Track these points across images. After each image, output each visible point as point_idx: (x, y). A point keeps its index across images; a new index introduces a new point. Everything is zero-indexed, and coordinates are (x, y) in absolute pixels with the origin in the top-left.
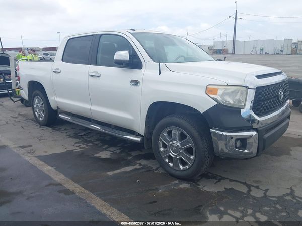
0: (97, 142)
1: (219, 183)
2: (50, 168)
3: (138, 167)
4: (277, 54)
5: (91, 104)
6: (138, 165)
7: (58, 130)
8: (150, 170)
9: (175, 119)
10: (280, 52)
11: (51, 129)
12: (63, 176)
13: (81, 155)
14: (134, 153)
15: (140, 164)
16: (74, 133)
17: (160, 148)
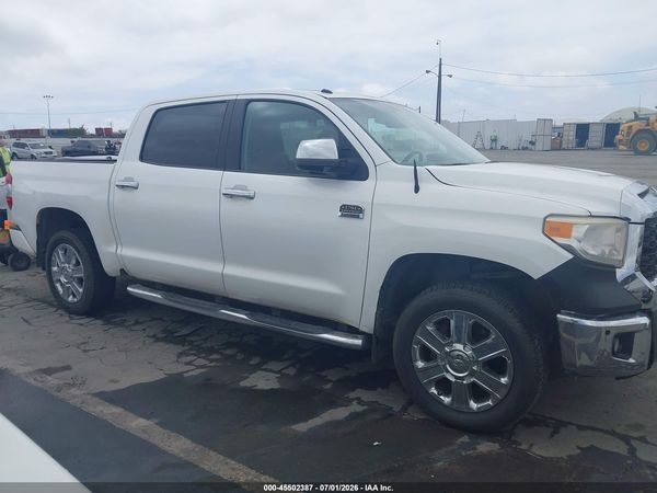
0: (229, 352)
1: (556, 436)
2: (142, 422)
3: (355, 407)
4: (525, 149)
5: (224, 261)
6: (354, 403)
7: (121, 324)
8: (391, 415)
9: (462, 293)
10: (530, 146)
11: (99, 322)
12: (189, 442)
13: (206, 384)
14: (333, 375)
15: (360, 401)
16: (164, 331)
17: (416, 361)
